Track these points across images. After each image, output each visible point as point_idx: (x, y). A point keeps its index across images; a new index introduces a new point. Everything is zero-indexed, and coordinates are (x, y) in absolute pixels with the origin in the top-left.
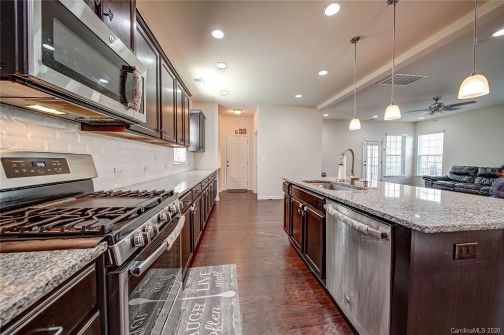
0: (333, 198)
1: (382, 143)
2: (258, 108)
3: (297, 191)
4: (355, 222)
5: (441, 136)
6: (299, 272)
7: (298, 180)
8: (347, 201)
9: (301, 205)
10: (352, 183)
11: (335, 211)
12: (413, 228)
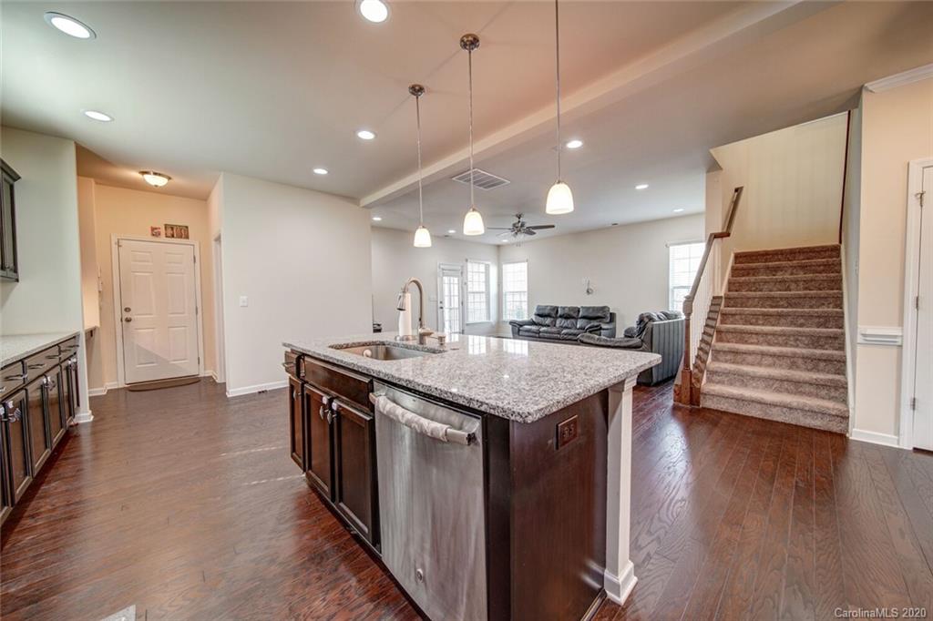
0: (386, 378)
1: (462, 273)
2: (221, 178)
3: (321, 372)
5: (524, 266)
6: (327, 547)
7: (319, 346)
8: (410, 382)
9: (325, 400)
10: (422, 342)
11: (390, 405)
12: (511, 418)
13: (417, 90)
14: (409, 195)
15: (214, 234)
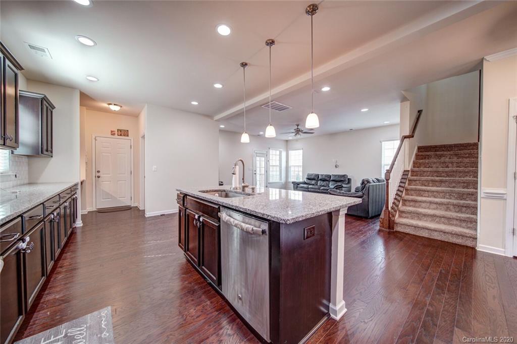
0: (226, 205)
1: (267, 155)
2: (146, 107)
3: (193, 202)
4: (243, 225)
5: (301, 152)
6: (196, 287)
7: (194, 190)
8: (237, 207)
9: (196, 217)
10: (243, 191)
11: (228, 218)
12: (281, 222)
13: (244, 65)
14: (239, 115)
15: (141, 134)
